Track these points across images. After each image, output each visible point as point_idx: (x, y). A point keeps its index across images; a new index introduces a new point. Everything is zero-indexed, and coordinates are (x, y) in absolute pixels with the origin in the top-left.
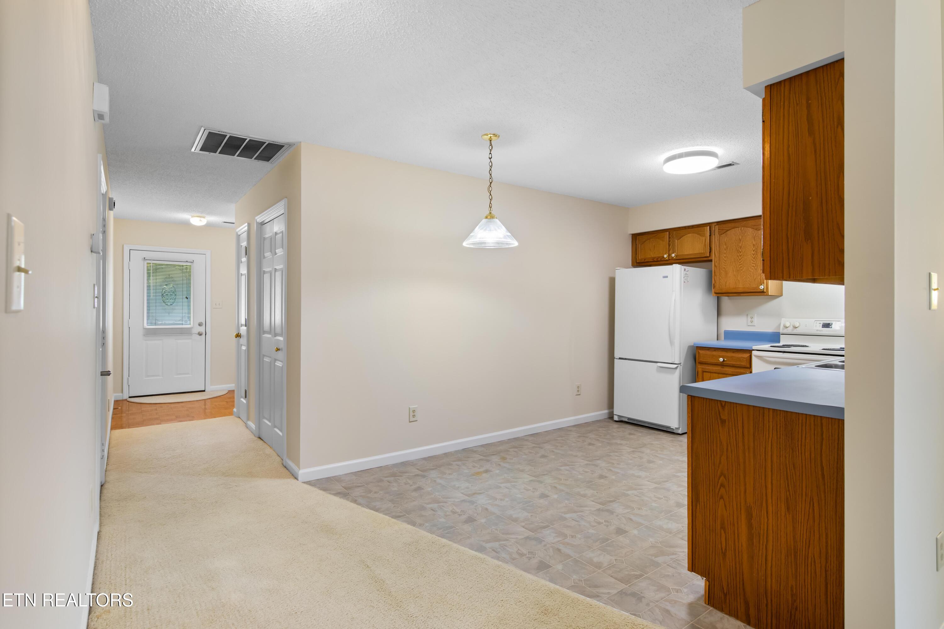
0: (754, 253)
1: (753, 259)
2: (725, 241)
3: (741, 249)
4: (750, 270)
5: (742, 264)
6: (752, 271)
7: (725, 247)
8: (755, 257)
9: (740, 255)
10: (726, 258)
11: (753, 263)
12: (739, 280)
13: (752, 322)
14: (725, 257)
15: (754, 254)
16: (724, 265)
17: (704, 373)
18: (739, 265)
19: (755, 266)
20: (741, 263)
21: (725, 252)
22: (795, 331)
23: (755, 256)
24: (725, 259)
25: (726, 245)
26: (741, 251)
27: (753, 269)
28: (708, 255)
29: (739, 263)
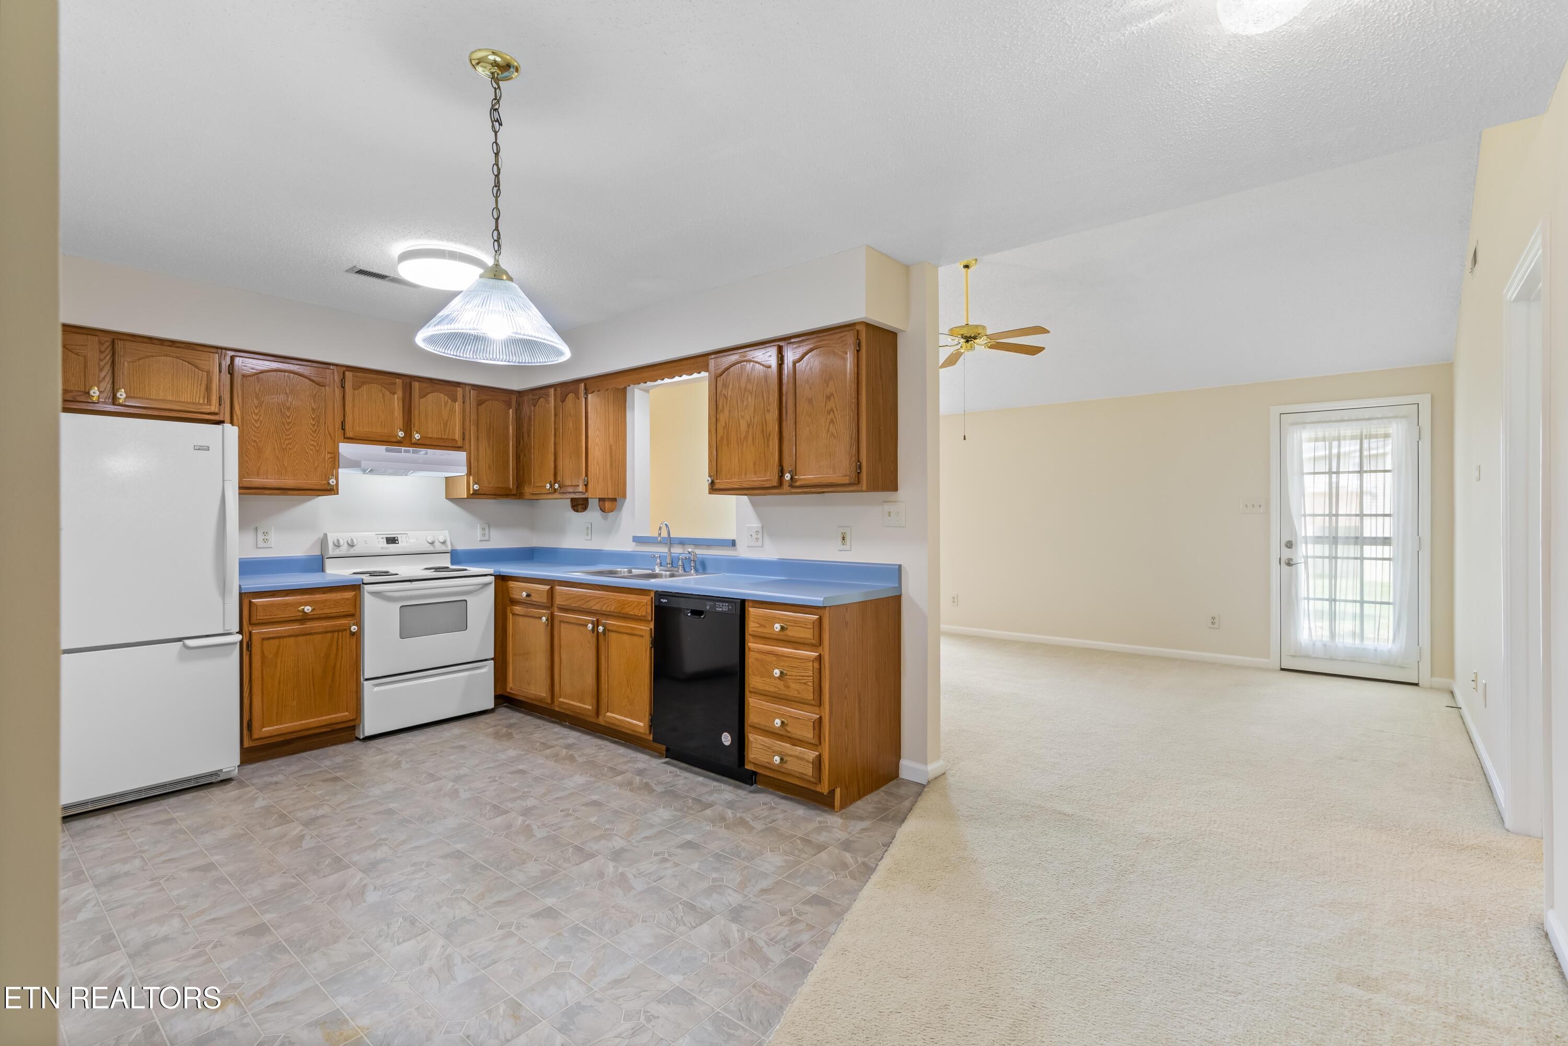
0: (314, 423)
1: (313, 434)
2: (257, 390)
3: (288, 412)
4: (307, 451)
5: (291, 438)
6: (311, 452)
7: (256, 402)
8: (316, 430)
9: (287, 423)
10: (259, 423)
11: (312, 440)
12: (286, 465)
13: (265, 541)
14: (256, 421)
15: (314, 425)
16: (255, 436)
17: (265, 642)
18: (286, 439)
19: (315, 444)
20: (288, 437)
21: (256, 411)
22: (353, 552)
23: (315, 428)
24: (255, 424)
25: (257, 398)
26: (288, 415)
27: (311, 450)
28: (217, 411)
29: (286, 436)
